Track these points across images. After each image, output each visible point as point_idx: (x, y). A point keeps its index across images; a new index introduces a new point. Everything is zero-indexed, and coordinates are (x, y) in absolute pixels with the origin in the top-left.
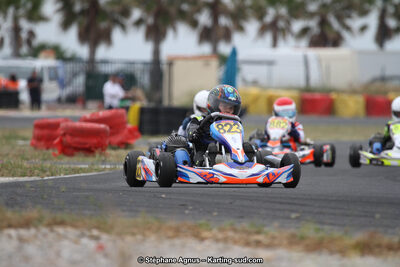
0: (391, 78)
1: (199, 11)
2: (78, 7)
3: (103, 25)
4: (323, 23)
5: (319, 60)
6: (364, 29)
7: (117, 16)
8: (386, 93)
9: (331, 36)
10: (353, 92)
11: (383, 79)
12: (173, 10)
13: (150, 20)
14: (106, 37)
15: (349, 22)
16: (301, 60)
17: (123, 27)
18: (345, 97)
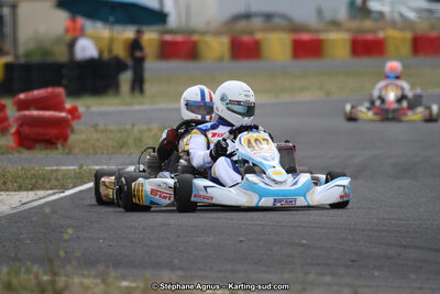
8: (252, 32)
11: (247, 16)
18: (208, 39)
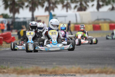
0: (100, 19)
1: (44, 2)
2: (9, 3)
3: (17, 7)
4: (81, 4)
5: (80, 15)
6: (93, 5)
7: (21, 5)
8: (99, 23)
9: (83, 8)
10: (89, 24)
11: (98, 20)
12: (37, 2)
13: (31, 6)
14: (17, 11)
15: (88, 4)
16: (75, 15)
17: (23, 8)
18: (87, 25)
